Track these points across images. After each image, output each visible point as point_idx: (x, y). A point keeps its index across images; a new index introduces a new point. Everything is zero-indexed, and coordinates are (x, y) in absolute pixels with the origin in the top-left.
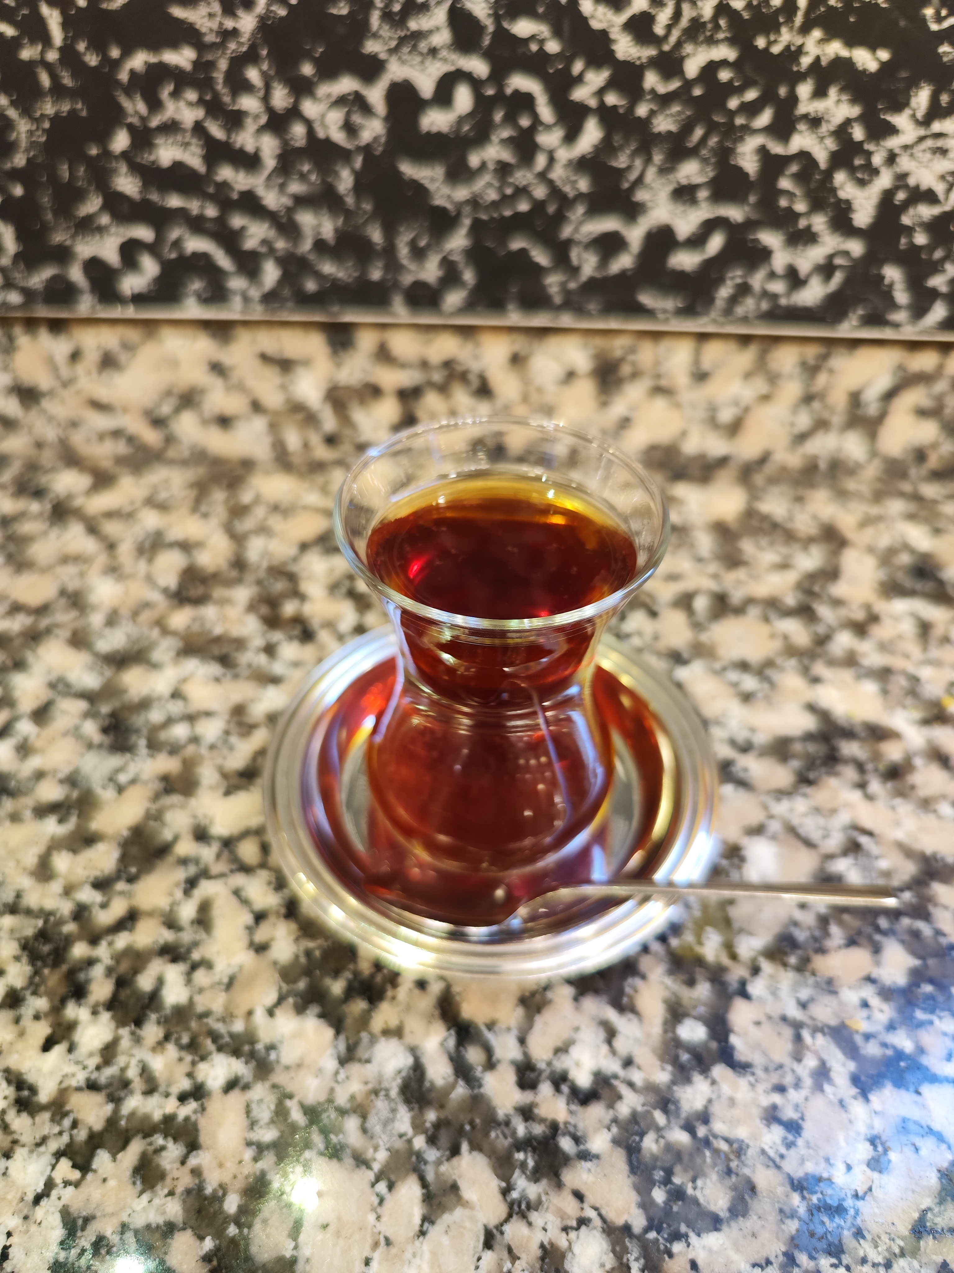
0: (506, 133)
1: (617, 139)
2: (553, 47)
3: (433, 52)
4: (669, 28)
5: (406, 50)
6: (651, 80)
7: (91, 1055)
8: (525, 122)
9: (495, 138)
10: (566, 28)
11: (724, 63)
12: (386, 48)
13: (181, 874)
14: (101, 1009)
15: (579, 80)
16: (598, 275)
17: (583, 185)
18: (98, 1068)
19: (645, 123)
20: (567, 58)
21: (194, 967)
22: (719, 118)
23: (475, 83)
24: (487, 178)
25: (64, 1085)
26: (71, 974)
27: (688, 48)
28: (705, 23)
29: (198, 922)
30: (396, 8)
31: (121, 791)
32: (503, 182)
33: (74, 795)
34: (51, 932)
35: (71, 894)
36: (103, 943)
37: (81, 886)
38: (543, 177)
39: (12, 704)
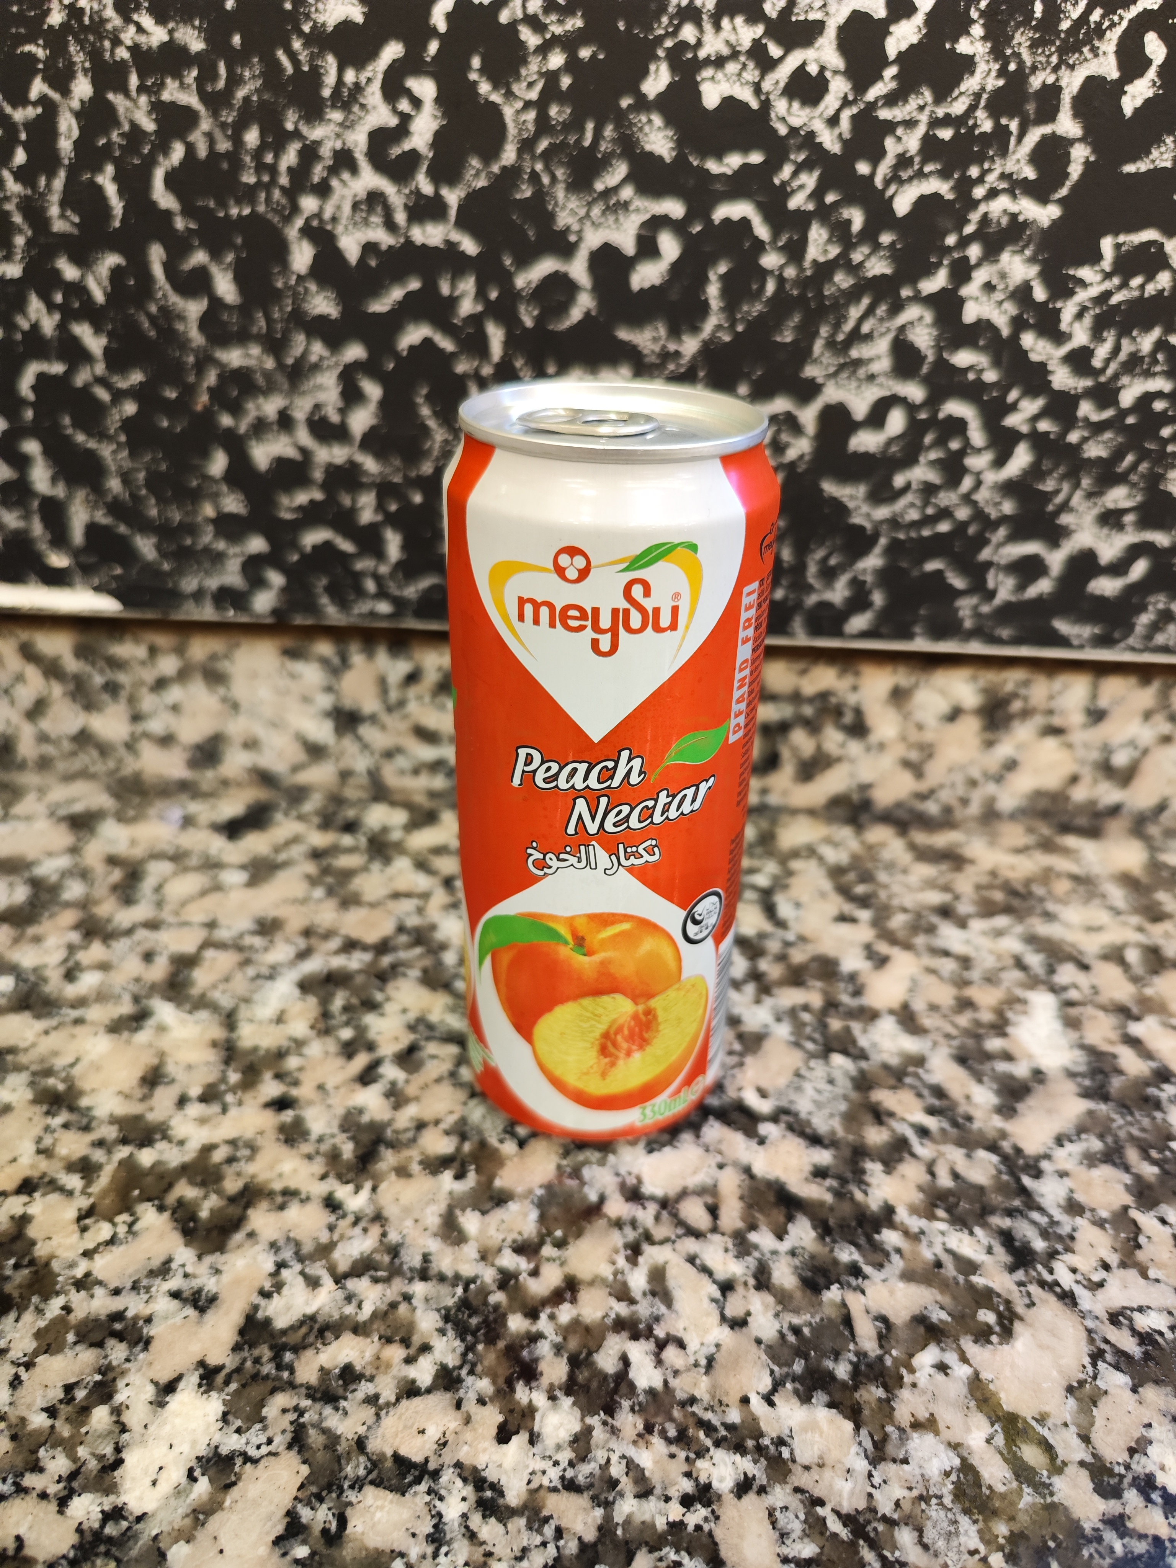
0: (933, 455)
1: (1046, 465)
2: (991, 376)
3: (871, 378)
4: (1107, 361)
5: (844, 375)
6: (1086, 409)
7: (559, 1447)
8: (955, 445)
9: (922, 459)
10: (1005, 360)
11: (1159, 395)
12: (824, 373)
13: (617, 1239)
14: (558, 1393)
15: (1013, 407)
16: (1013, 598)
17: (1008, 507)
18: (571, 1464)
19: (1076, 448)
20: (1004, 387)
21: (661, 1345)
22: (1151, 446)
23: (911, 408)
24: (909, 498)
25: (534, 1485)
26: (512, 1352)
27: (1125, 380)
28: (1143, 357)
29: (654, 1294)
30: (841, 337)
31: (522, 1144)
32: (926, 503)
33: (467, 1147)
34: (475, 1302)
35: (490, 1259)
36: (543, 1316)
37: (500, 1250)
38: (967, 499)
39: (371, 1047)
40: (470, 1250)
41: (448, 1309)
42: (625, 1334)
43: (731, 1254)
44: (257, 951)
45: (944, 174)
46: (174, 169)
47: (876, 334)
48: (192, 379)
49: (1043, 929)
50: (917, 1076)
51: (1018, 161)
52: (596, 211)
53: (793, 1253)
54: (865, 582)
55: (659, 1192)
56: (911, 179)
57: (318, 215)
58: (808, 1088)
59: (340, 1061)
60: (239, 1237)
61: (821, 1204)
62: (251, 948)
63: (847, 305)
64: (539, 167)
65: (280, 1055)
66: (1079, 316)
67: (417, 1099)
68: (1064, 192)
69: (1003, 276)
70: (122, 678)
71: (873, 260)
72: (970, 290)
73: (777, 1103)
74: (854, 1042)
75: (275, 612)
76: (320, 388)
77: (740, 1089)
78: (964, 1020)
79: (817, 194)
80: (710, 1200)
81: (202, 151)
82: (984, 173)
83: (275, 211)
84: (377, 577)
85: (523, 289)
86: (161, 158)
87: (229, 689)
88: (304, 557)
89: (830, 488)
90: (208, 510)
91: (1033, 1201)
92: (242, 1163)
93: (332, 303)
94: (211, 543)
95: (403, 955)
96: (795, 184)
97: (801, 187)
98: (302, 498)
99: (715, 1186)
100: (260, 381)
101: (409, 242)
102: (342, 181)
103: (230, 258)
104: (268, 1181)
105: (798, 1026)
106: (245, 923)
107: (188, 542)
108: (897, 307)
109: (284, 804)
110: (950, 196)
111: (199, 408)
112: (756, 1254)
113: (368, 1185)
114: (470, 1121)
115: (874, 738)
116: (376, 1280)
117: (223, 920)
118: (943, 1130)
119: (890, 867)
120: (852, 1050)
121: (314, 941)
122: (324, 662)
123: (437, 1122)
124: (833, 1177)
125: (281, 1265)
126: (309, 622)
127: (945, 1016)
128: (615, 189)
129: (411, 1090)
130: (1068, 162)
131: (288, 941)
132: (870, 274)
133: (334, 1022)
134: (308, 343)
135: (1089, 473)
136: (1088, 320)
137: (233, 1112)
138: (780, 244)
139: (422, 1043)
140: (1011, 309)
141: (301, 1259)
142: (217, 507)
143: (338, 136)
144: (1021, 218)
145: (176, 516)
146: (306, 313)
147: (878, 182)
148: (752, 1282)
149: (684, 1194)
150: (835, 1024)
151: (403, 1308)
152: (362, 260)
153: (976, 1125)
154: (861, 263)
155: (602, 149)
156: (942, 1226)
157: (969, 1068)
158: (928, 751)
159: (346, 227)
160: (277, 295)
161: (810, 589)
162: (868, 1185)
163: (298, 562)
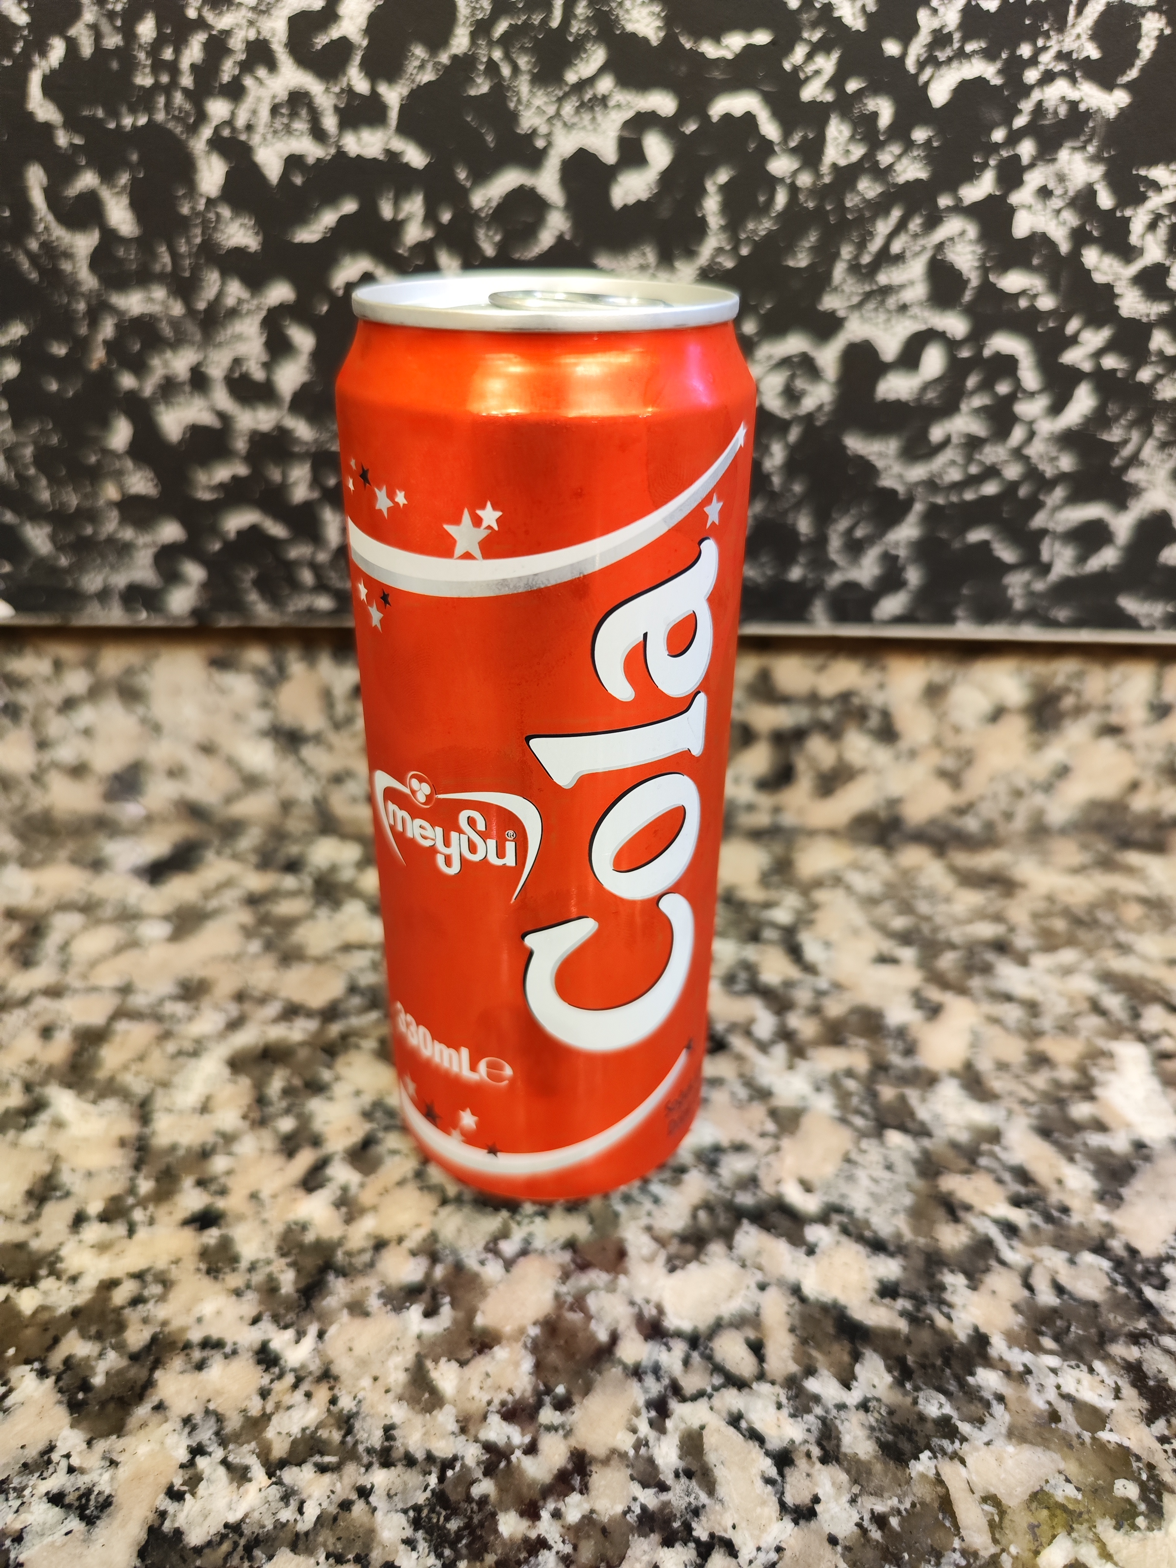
0: (978, 401)
1: (1112, 409)
2: (1046, 303)
3: (903, 308)
5: (871, 306)
6: (1159, 339)
8: (1003, 388)
9: (964, 407)
10: (1063, 282)
12: (847, 304)
13: (637, 1395)
15: (1073, 340)
16: (1071, 573)
17: (1066, 463)
19: (1148, 389)
20: (1062, 316)
23: (951, 344)
24: (948, 454)
29: (689, 1474)
30: (866, 259)
31: (509, 1265)
32: (969, 459)
33: (439, 1272)
34: (454, 1496)
35: (472, 1430)
36: (545, 1514)
37: (485, 1418)
38: (1018, 454)
39: (316, 1141)
40: (446, 1418)
41: (417, 1508)
42: (655, 1538)
43: (785, 1412)
44: (179, 1021)
45: (989, 55)
46: (53, 71)
47: (908, 254)
48: (83, 330)
49: (1120, 964)
50: (993, 1155)
51: (1079, 36)
52: (568, 109)
53: (864, 1406)
54: (897, 557)
55: (686, 1326)
56: (950, 60)
57: (229, 123)
58: (862, 1175)
59: (279, 1161)
60: (142, 1411)
61: (894, 1334)
62: (172, 1017)
63: (873, 219)
64: (497, 54)
65: (205, 1154)
66: (1152, 226)
67: (374, 1208)
68: (1133, 74)
69: (1061, 178)
70: (25, 698)
71: (905, 161)
72: (1021, 197)
73: (826, 1199)
74: (912, 1114)
75: (195, 613)
76: (239, 338)
77: (778, 1182)
78: (1040, 1080)
79: (836, 82)
80: (752, 1335)
81: (87, 49)
82: (1038, 52)
83: (176, 118)
84: (314, 567)
85: (481, 209)
86: (36, 58)
87: (148, 708)
88: (228, 546)
89: (855, 444)
90: (111, 492)
91: (1163, 1321)
92: (150, 1305)
93: (250, 232)
94: (116, 531)
95: (356, 1022)
96: (810, 69)
97: (817, 72)
98: (223, 473)
99: (757, 1314)
100: (167, 331)
101: (341, 154)
102: (257, 79)
103: (124, 179)
104: (183, 1330)
105: (843, 1097)
106: (165, 987)
107: (89, 531)
108: (933, 221)
109: (216, 842)
110: (997, 81)
111: (94, 366)
112: (818, 1411)
113: (313, 1330)
114: (441, 1237)
115: (904, 745)
116: (322, 1469)
117: (139, 984)
118: (1034, 1227)
119: (931, 895)
120: (910, 1125)
121: (248, 1006)
122: (259, 673)
123: (400, 1240)
124: (905, 1296)
125: (198, 1451)
126: (236, 623)
127: (1017, 1077)
128: (591, 81)
129: (367, 1197)
130: (1139, 37)
131: (217, 1007)
132: (901, 180)
133: (271, 1110)
134: (223, 284)
135: (1163, 418)
136: (1162, 231)
137: (142, 1233)
138: (792, 144)
139: (381, 1135)
140: (1071, 219)
141: (223, 1442)
142: (121, 487)
143: (251, 23)
144: (1082, 107)
145: (73, 500)
146: (218, 246)
147: (911, 65)
148: (816, 1452)
149: (718, 1327)
150: (887, 1093)
151: (359, 1508)
152: (285, 176)
153: (1075, 1219)
154: (890, 167)
155: (574, 30)
156: (1053, 1361)
157: (1056, 1143)
158: (967, 757)
159: (265, 139)
160: (183, 224)
161: (832, 566)
162: (950, 1306)
163: (221, 551)
